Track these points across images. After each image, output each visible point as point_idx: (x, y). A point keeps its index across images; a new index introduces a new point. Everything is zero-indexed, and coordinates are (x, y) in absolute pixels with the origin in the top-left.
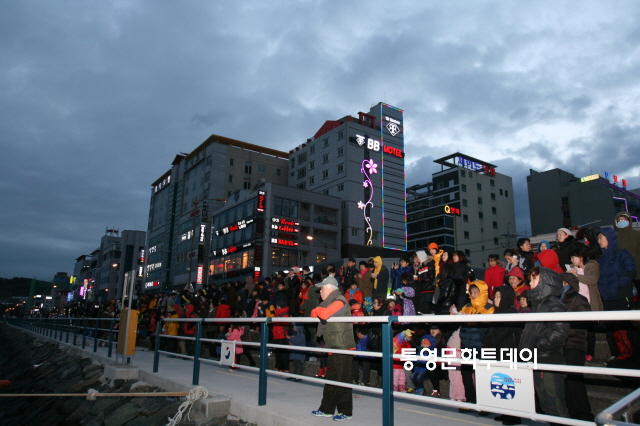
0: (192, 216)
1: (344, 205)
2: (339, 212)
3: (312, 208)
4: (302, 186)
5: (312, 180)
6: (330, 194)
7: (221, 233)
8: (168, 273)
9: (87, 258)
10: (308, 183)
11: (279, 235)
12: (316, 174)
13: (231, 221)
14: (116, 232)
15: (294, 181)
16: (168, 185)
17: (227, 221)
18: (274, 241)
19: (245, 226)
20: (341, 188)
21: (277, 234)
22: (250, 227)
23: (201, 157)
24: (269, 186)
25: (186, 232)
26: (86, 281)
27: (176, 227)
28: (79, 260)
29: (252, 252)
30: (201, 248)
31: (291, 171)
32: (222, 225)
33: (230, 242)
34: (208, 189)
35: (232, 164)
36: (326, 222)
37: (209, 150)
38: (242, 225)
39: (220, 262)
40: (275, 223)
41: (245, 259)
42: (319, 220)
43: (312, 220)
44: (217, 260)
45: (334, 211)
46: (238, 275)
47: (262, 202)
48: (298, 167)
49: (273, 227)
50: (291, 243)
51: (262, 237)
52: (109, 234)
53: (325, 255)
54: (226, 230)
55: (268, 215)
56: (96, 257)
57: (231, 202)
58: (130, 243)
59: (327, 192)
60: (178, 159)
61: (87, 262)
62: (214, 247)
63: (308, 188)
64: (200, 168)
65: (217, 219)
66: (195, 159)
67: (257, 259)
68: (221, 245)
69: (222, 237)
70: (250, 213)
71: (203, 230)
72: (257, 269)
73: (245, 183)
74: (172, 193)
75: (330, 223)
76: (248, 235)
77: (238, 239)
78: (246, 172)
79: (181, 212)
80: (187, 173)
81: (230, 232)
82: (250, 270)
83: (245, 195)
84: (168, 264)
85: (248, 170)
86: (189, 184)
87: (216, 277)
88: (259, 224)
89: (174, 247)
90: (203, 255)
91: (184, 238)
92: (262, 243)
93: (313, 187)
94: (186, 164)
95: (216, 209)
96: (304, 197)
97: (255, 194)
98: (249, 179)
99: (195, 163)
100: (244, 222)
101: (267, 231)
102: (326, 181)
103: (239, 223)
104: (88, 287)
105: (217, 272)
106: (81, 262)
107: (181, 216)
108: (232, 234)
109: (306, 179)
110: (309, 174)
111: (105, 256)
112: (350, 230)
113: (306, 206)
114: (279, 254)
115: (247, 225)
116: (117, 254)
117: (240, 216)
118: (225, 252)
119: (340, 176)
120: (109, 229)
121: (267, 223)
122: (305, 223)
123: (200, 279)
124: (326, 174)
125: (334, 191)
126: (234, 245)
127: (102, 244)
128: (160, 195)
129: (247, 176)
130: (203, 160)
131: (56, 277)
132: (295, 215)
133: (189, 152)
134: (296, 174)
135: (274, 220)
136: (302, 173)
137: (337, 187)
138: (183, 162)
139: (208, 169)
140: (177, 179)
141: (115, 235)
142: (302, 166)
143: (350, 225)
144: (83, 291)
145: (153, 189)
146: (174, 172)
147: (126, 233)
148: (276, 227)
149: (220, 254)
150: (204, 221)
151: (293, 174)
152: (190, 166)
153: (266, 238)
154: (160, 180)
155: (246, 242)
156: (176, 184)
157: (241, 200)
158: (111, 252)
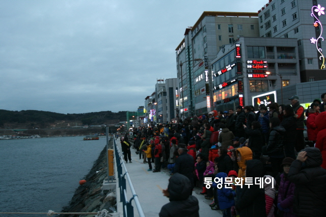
0: (200, 66)
1: (299, 43)
2: (297, 49)
3: (275, 49)
4: (269, 35)
5: (275, 29)
6: (289, 37)
7: (217, 75)
8: (192, 102)
9: (150, 98)
10: (273, 31)
11: (254, 71)
12: (278, 23)
13: (222, 66)
14: (163, 80)
15: (263, 32)
16: (184, 49)
17: (220, 66)
18: (250, 76)
19: (230, 68)
20: (297, 30)
21: (251, 71)
22: (234, 69)
23: (200, 28)
24: (242, 40)
25: (197, 76)
26: (151, 110)
27: (192, 74)
28: (146, 99)
29: (236, 85)
30: (207, 85)
31: (260, 25)
32: (217, 70)
33: (223, 80)
34: (207, 47)
35: (219, 28)
36: (287, 57)
37: (204, 21)
38: (229, 68)
39: (219, 93)
40: (250, 64)
41: (233, 90)
42: (282, 57)
43: (276, 57)
44: (217, 92)
45: (291, 49)
46: (230, 101)
47: (238, 51)
48: (265, 21)
49: (248, 66)
50: (262, 75)
51: (242, 74)
52: (159, 82)
53: (289, 80)
54: (220, 73)
55: (244, 59)
56: (154, 96)
57: (221, 54)
58: (170, 86)
59: (286, 36)
60: (187, 31)
61: (150, 100)
62: (215, 85)
63: (273, 35)
64: (200, 34)
65: (214, 66)
66: (197, 29)
67: (240, 89)
68: (218, 83)
69: (218, 77)
70: (233, 60)
71: (206, 74)
72: (241, 96)
73: (230, 39)
74: (187, 53)
75: (290, 58)
76: (234, 74)
77: (228, 78)
78: (230, 32)
79: (194, 65)
80: (193, 39)
81: (222, 73)
82: (237, 97)
83: (229, 48)
84: (191, 97)
85: (231, 30)
86: (196, 46)
87: (218, 103)
88: (239, 66)
89: (193, 87)
90: (209, 89)
91: (197, 80)
92: (242, 78)
93: (276, 33)
94: (192, 33)
95: (213, 59)
96: (269, 42)
97: (234, 47)
98: (233, 36)
99: (197, 32)
100: (229, 66)
101: (244, 70)
102: (286, 27)
103: (227, 67)
104: (153, 114)
105: (218, 100)
106: (148, 100)
107: (194, 67)
108: (224, 74)
109: (271, 29)
110: (273, 24)
111: (158, 95)
112: (306, 60)
113: (270, 49)
114: (254, 83)
115: (232, 68)
116: (165, 93)
117: (227, 63)
118: (221, 86)
119: (295, 22)
120: (159, 79)
121: (244, 65)
122: (271, 61)
123: (209, 105)
124: (284, 23)
125: (291, 35)
126: (225, 82)
127: (156, 89)
128: (181, 56)
129: (231, 34)
130: (201, 29)
131: (138, 109)
132: (263, 56)
133: (193, 26)
134: (264, 26)
135: (249, 62)
136: (268, 25)
137: (293, 31)
138: (190, 33)
139: (205, 34)
140: (188, 44)
141: (162, 82)
142: (267, 20)
143: (305, 56)
144: (150, 116)
145: (177, 52)
146: (186, 40)
147: (168, 80)
148: (250, 67)
149: (218, 89)
150: (206, 68)
151: (262, 27)
152: (194, 34)
153: (245, 75)
154: (180, 46)
155: (232, 79)
156: (188, 47)
157: (226, 52)
158: (161, 93)
